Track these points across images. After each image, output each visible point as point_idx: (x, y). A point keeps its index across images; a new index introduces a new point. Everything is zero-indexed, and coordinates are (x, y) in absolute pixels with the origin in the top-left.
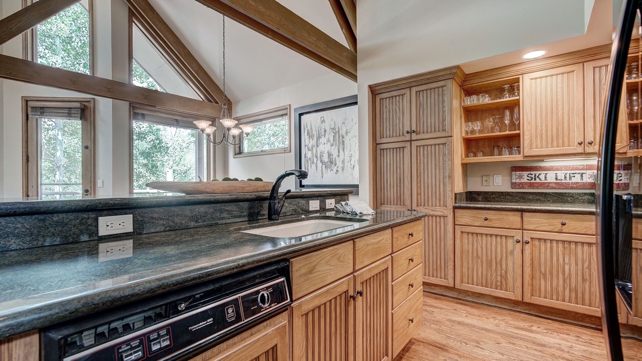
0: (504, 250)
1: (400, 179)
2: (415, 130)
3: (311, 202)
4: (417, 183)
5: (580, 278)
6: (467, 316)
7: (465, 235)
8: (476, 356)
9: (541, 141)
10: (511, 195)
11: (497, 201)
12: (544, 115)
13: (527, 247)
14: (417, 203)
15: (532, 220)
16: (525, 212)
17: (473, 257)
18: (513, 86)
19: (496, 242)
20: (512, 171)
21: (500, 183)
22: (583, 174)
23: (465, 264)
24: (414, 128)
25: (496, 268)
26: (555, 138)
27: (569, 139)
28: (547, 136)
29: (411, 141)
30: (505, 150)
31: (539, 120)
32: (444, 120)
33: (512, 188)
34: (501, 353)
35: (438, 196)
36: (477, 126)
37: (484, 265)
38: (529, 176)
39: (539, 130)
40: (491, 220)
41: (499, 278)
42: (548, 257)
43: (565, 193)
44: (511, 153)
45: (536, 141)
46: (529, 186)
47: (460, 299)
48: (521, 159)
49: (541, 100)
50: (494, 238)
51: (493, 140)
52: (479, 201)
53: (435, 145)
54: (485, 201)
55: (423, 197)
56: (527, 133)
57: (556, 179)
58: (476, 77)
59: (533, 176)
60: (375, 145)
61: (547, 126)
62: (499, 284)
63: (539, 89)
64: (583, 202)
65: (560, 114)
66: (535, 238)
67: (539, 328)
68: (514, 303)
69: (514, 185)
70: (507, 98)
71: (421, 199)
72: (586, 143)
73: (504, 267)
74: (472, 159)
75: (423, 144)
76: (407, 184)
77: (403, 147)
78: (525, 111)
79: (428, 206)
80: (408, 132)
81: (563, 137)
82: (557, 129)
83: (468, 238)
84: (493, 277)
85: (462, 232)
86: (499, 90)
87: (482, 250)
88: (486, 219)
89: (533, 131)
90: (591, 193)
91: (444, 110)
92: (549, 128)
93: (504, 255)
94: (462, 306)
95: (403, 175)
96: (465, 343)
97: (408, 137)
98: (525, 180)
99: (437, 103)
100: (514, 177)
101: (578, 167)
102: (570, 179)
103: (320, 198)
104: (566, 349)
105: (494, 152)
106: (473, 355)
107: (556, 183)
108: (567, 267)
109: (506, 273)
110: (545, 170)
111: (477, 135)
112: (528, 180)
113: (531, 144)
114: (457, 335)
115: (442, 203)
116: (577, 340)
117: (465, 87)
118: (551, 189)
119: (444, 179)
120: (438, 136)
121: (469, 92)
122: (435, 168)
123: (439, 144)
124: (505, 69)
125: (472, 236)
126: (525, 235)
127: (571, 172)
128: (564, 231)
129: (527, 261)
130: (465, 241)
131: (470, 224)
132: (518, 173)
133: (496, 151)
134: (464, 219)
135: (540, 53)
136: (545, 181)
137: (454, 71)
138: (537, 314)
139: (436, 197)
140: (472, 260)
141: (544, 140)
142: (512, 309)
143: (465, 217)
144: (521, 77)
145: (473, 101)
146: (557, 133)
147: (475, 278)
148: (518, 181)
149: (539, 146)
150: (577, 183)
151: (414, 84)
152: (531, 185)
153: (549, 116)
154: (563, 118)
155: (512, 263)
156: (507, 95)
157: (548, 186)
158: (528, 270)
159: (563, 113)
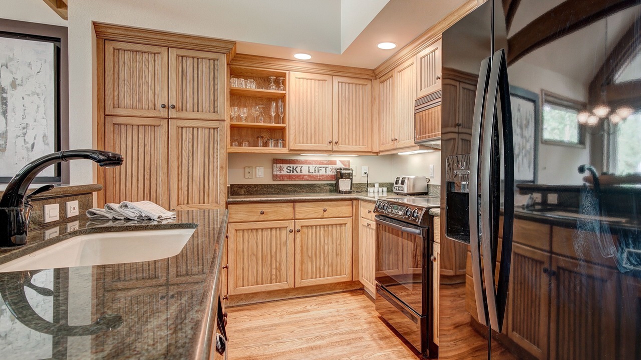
0: (279, 242)
1: (150, 169)
2: (175, 105)
3: (47, 207)
4: (178, 174)
5: (334, 254)
6: (250, 320)
7: (239, 234)
8: (282, 351)
9: (303, 137)
10: (273, 188)
11: (260, 194)
12: (305, 114)
13: (298, 235)
14: (178, 201)
15: (302, 209)
16: (296, 202)
17: (248, 256)
18: (280, 79)
19: (271, 235)
20: (274, 163)
21: (261, 175)
22: (326, 168)
23: (240, 266)
24: (173, 102)
25: (271, 261)
26: (313, 136)
27: (322, 137)
28: (307, 133)
29: (168, 119)
30: (272, 142)
31: (302, 117)
32: (215, 100)
33: (273, 180)
34: (300, 339)
35: (207, 191)
36: (244, 112)
37: (260, 262)
38: (288, 168)
39: (301, 126)
40: (267, 213)
41: (274, 271)
42: (314, 241)
43: (315, 184)
44: (276, 145)
45: (300, 137)
46: (288, 178)
47: (233, 307)
48: (287, 152)
49: (303, 99)
50: (269, 232)
51: (256, 130)
52: (242, 195)
53: (204, 128)
54: (248, 195)
55: (185, 193)
56: (292, 128)
57: (309, 172)
58: (246, 60)
59: (291, 169)
60: (102, 116)
61: (307, 124)
62: (274, 277)
63: (301, 88)
64: (327, 192)
65: (317, 115)
66: (304, 226)
67: (311, 306)
68: (285, 292)
69: (275, 177)
70: (273, 90)
71: (183, 195)
72: (334, 142)
73: (278, 260)
74: (236, 149)
75: (186, 125)
76: (161, 175)
77: (155, 126)
78: (290, 106)
79: (193, 203)
80: (164, 106)
81: (319, 135)
82: (315, 128)
83: (243, 236)
84: (268, 272)
85: (236, 230)
86: (264, 79)
87: (257, 246)
88: (262, 213)
89: (297, 126)
90: (331, 184)
91: (216, 88)
92: (309, 126)
93: (279, 246)
94: (240, 312)
95: (156, 163)
96: (266, 345)
97: (163, 113)
98: (285, 172)
99: (206, 78)
100: (275, 169)
101: (323, 161)
102: (318, 171)
103: (58, 200)
104: (336, 314)
105: (258, 143)
106: (280, 351)
107: (309, 176)
108: (326, 247)
109: (280, 264)
110: (301, 164)
111: (244, 123)
112: (287, 172)
113: (296, 139)
114: (254, 341)
115: (212, 199)
116: (338, 305)
117: (233, 66)
118: (305, 180)
119: (214, 170)
120: (208, 118)
121: (234, 73)
122: (204, 157)
123: (208, 128)
124: (275, 61)
125: (248, 232)
126: (296, 224)
127: (319, 166)
128: (325, 217)
129: (298, 248)
130: (240, 239)
131: (245, 219)
132: (279, 165)
133: (260, 142)
134: (239, 215)
135: (306, 57)
136: (301, 174)
137: (230, 46)
138: (304, 296)
139: (204, 192)
140: (247, 259)
141: (305, 136)
142: (284, 298)
143: (240, 213)
144: (287, 72)
145: (240, 84)
146: (315, 131)
147: (250, 278)
148: (279, 173)
149: (302, 141)
150: (323, 175)
151: (174, 44)
152: (290, 177)
153: (309, 115)
154: (319, 119)
155: (285, 253)
156: (274, 87)
157: (303, 178)
158: (298, 257)
159: (319, 114)
